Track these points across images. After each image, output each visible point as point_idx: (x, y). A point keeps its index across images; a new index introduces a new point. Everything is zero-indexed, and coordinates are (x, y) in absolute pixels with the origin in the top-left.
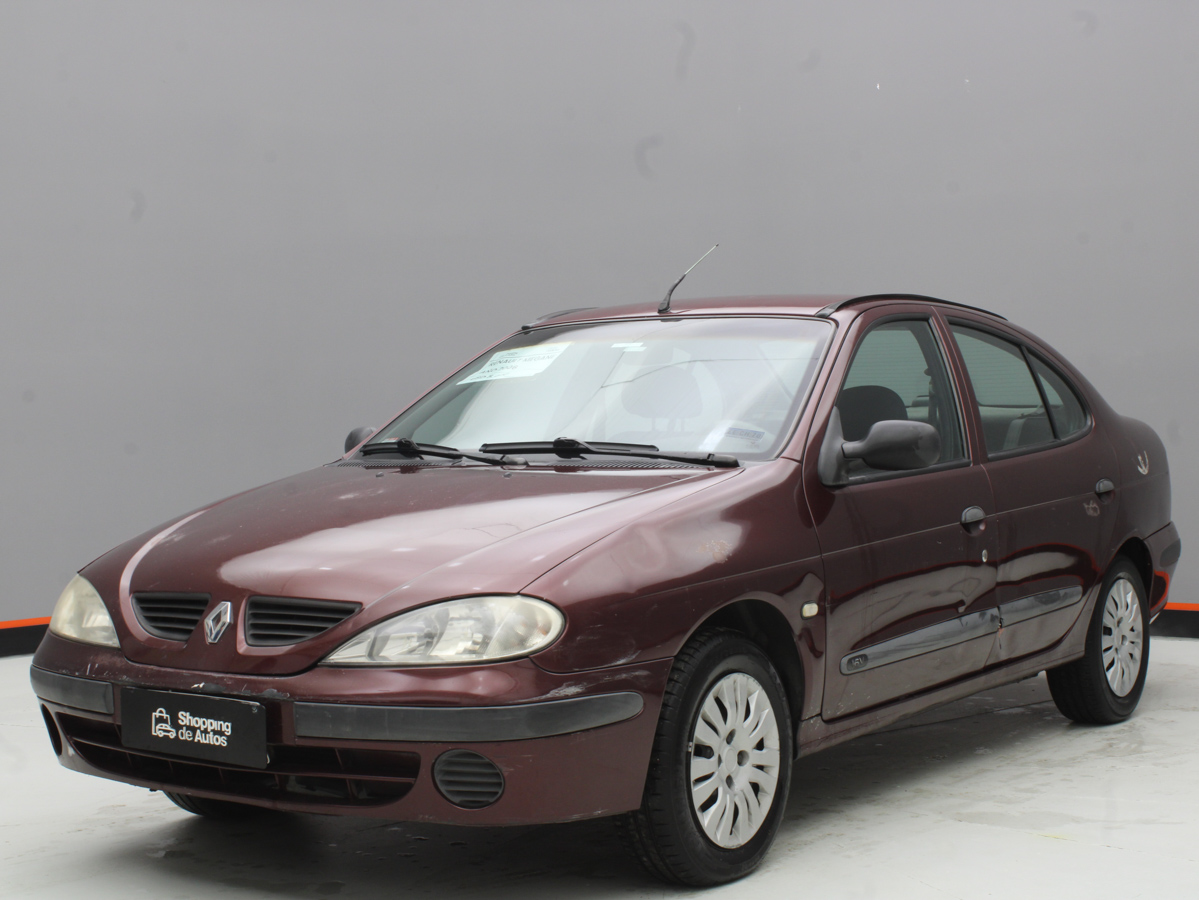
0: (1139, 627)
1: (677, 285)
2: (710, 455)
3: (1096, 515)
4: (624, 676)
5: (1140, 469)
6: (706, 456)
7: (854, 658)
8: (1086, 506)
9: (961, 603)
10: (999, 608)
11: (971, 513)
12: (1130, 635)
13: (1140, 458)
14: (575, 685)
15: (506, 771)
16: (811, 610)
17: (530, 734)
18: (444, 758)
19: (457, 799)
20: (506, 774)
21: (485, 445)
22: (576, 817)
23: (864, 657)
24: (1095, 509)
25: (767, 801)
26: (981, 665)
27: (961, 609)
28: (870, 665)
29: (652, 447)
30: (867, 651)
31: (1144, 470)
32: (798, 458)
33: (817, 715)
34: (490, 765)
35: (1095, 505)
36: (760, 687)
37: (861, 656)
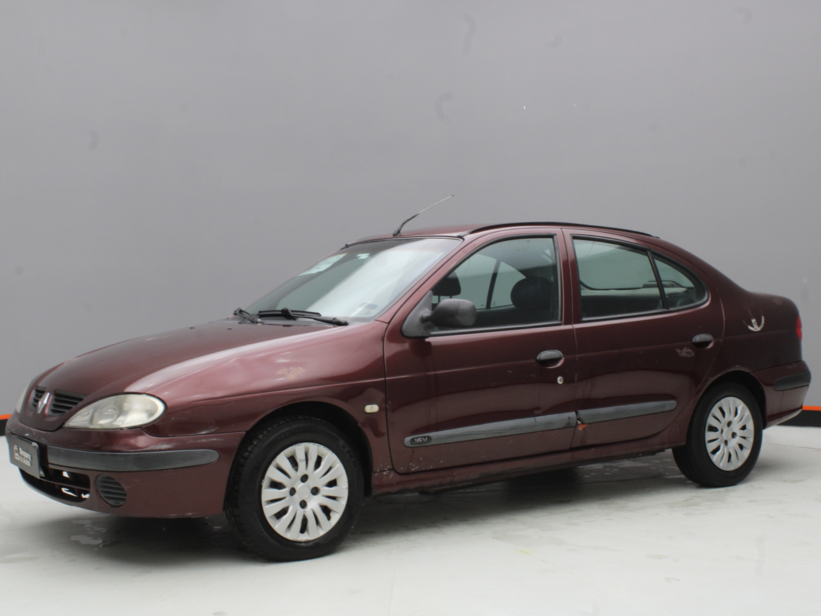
0: (751, 426)
1: (409, 220)
2: (335, 318)
3: (689, 356)
4: (204, 440)
5: (750, 327)
6: (331, 320)
7: (417, 438)
8: (678, 351)
9: (538, 408)
10: (577, 413)
11: (545, 355)
12: (739, 433)
13: (754, 321)
14: (168, 444)
15: (125, 487)
16: (372, 408)
17: (136, 469)
18: (99, 478)
19: (110, 502)
20: (126, 489)
21: (260, 312)
22: (173, 515)
23: (429, 438)
24: (689, 353)
25: (336, 518)
26: (568, 447)
27: (536, 412)
28: (432, 443)
29: (318, 314)
30: (431, 434)
31: (755, 328)
32: (388, 321)
33: (389, 470)
34: (118, 484)
35: (689, 350)
36: (330, 452)
37: (425, 437)
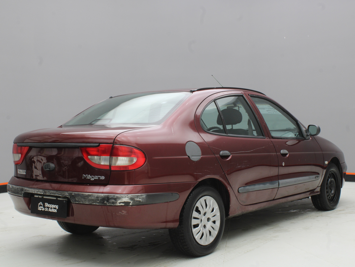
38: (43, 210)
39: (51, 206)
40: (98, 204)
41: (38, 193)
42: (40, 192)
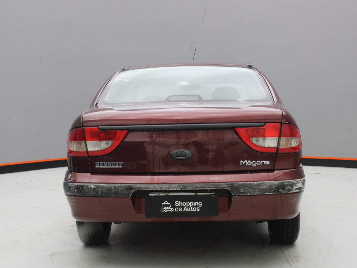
38: (172, 210)
39: (188, 204)
40: (271, 193)
41: (170, 189)
42: (173, 188)
